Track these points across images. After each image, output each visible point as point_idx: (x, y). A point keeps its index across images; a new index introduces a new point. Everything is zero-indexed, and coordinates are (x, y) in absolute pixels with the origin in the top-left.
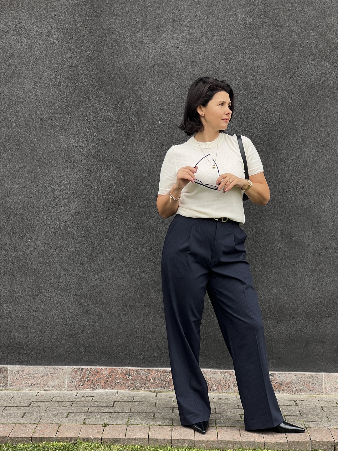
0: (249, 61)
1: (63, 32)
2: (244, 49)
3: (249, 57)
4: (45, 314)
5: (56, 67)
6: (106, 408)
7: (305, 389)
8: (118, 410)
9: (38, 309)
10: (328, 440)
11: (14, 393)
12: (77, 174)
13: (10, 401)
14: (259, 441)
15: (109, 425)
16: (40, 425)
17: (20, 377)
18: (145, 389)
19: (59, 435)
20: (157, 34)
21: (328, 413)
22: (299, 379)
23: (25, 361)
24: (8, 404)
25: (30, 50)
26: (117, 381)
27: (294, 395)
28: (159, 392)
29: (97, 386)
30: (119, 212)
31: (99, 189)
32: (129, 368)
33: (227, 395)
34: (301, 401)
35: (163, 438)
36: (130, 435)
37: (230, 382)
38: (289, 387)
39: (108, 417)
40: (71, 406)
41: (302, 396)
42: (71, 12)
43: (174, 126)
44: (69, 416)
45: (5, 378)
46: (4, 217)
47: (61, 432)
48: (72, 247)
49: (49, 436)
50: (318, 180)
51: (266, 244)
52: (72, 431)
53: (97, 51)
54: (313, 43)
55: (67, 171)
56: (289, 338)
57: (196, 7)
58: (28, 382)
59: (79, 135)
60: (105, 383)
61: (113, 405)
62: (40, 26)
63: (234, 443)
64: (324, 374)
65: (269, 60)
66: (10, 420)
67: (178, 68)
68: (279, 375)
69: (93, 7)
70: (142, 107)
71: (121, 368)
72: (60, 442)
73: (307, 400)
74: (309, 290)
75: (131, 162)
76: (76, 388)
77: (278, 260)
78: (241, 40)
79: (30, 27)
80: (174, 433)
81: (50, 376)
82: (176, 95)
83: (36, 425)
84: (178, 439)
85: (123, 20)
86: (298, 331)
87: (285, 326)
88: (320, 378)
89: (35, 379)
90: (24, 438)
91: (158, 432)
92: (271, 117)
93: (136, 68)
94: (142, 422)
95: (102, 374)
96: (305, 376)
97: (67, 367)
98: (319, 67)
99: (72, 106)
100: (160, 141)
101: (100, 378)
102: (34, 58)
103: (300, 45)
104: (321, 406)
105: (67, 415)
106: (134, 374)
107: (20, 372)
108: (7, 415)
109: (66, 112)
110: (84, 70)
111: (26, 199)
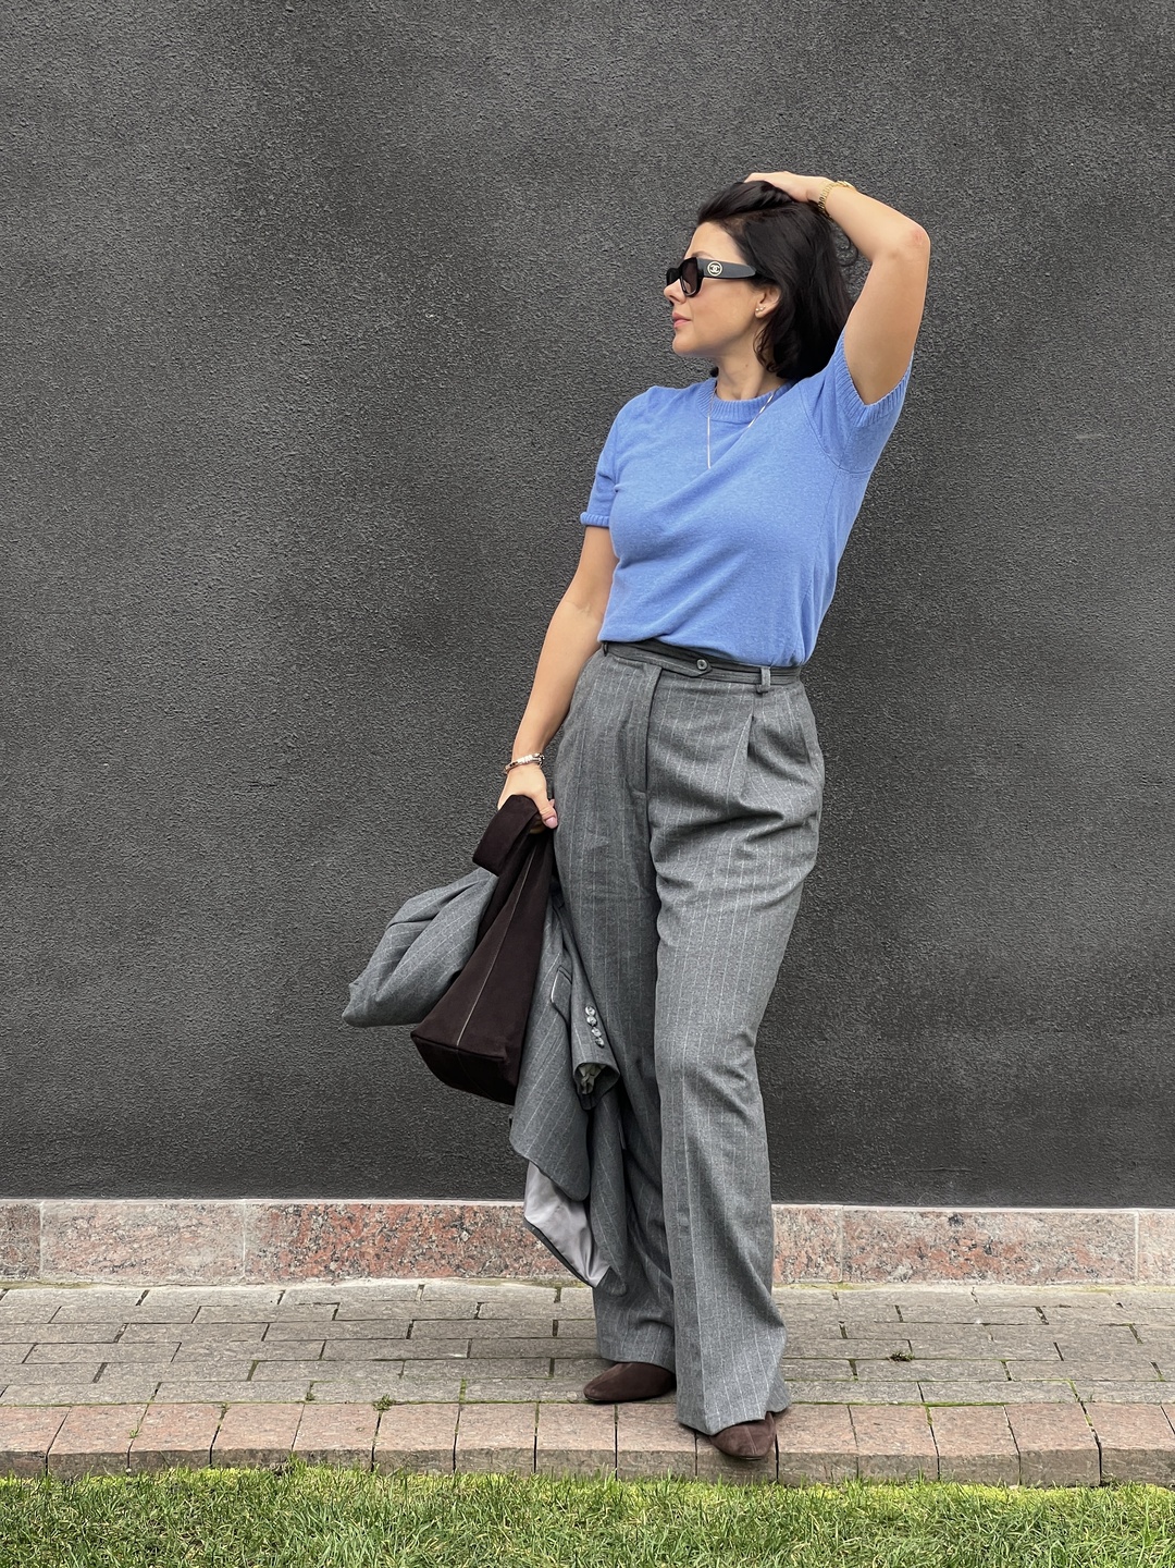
0: (867, 120)
1: (208, 29)
2: (849, 80)
3: (864, 108)
4: (163, 1020)
5: (185, 150)
6: (383, 1343)
7: (1073, 1265)
8: (425, 1351)
9: (140, 1005)
10: (1161, 1447)
11: (62, 1295)
12: (268, 530)
13: (49, 1323)
14: (918, 1453)
15: (395, 1403)
16: (159, 1409)
17: (82, 1238)
18: (516, 1274)
19: (225, 1444)
20: (540, 29)
21: (1156, 1347)
22: (1053, 1234)
23: (97, 1184)
24: (42, 1334)
25: (95, 93)
26: (421, 1247)
27: (1035, 1287)
28: (566, 1286)
29: (352, 1265)
30: (418, 660)
31: (345, 580)
32: (460, 1203)
33: (804, 1291)
34: (1059, 1309)
35: (586, 1448)
36: (471, 1439)
37: (813, 1248)
38: (1019, 1260)
39: (391, 1376)
40: (264, 1337)
41: (1063, 1290)
43: (604, 356)
44: (255, 1373)
45: (31, 1244)
46: (13, 683)
47: (231, 1431)
48: (256, 784)
49: (189, 1448)
50: (1111, 537)
51: (931, 765)
52: (268, 1428)
53: (331, 95)
54: (1091, 54)
55: (231, 518)
56: (1017, 1089)
58: (109, 1257)
59: (273, 392)
60: (377, 1256)
61: (409, 1331)
63: (834, 1459)
64: (1137, 1214)
65: (938, 117)
66: (52, 1393)
67: (617, 150)
68: (981, 1220)
70: (492, 290)
71: (431, 1202)
72: (228, 1466)
73: (1081, 1305)
74: (1083, 924)
75: (456, 487)
76: (278, 1275)
77: (973, 819)
78: (836, 47)
79: (93, 13)
80: (622, 1430)
81: (188, 1235)
82: (612, 245)
83: (143, 1410)
84: (636, 1449)
86: (1046, 1065)
87: (1002, 1048)
88: (1123, 1226)
89: (136, 1246)
90: (102, 1454)
91: (568, 1428)
92: (944, 320)
93: (468, 154)
94: (512, 1392)
95: (366, 1225)
96: (1073, 1221)
97: (243, 1202)
98: (1113, 140)
99: (244, 290)
100: (556, 408)
101: (361, 1241)
102: (108, 120)
103: (1043, 63)
104: (1131, 1326)
105: (251, 1373)
106: (476, 1224)
107: (82, 1224)
108: (41, 1374)
109: (225, 311)
110: (286, 162)
111: (90, 620)
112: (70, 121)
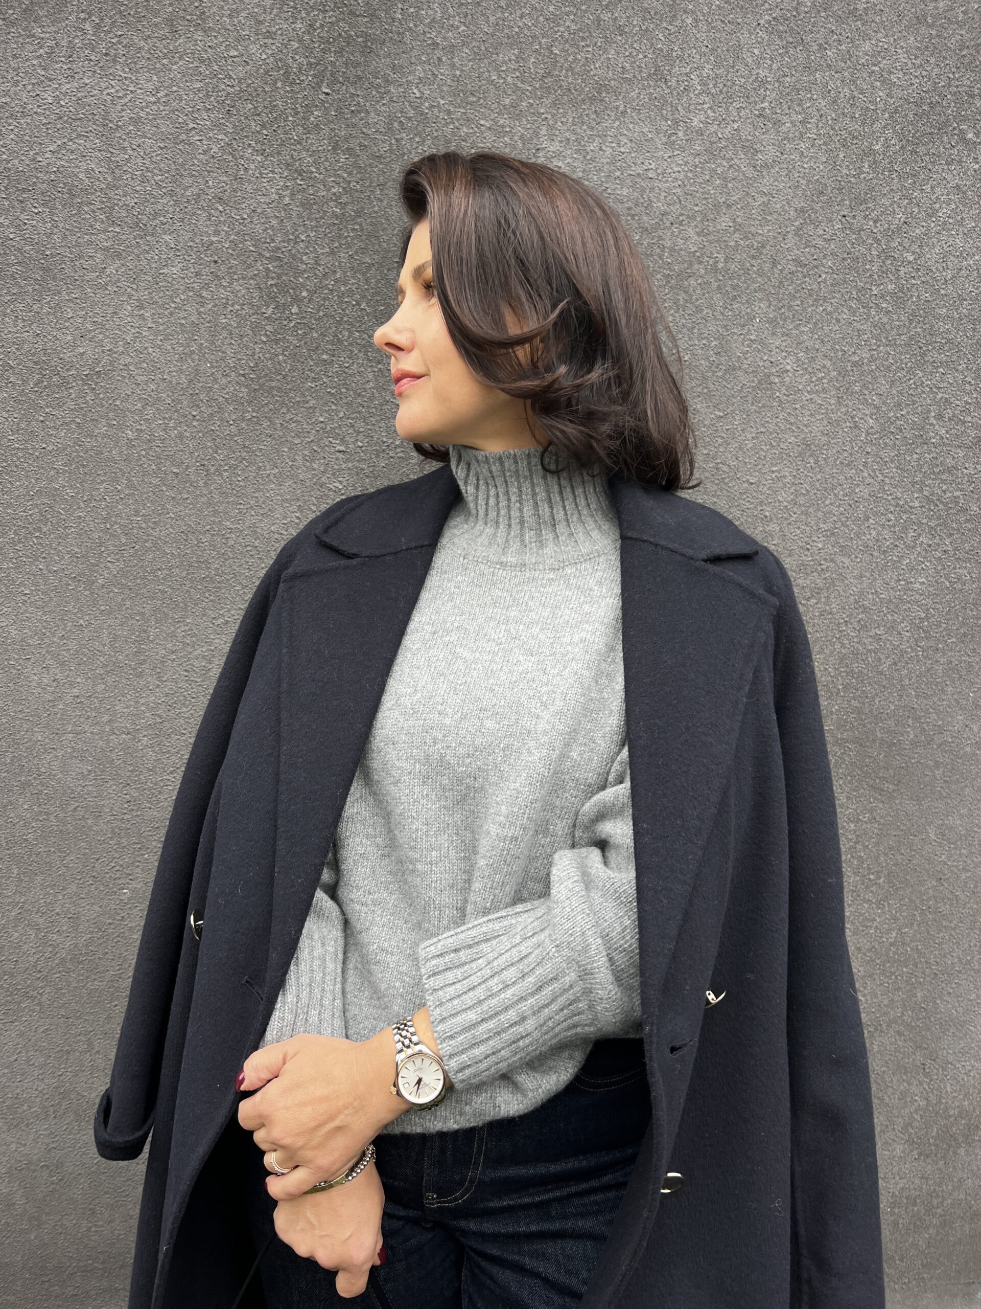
0: (933, 225)
2: (915, 183)
3: (930, 211)
5: (212, 243)
20: (594, 120)
25: (114, 178)
42: (268, 32)
46: (26, 807)
57: (739, 21)
59: (305, 501)
62: (150, 86)
67: (672, 250)
69: (352, 13)
78: (902, 148)
79: (113, 91)
85: (466, 65)
99: (275, 392)
102: (129, 209)
109: (254, 414)
110: (322, 257)
111: (108, 741)
112: (86, 208)
